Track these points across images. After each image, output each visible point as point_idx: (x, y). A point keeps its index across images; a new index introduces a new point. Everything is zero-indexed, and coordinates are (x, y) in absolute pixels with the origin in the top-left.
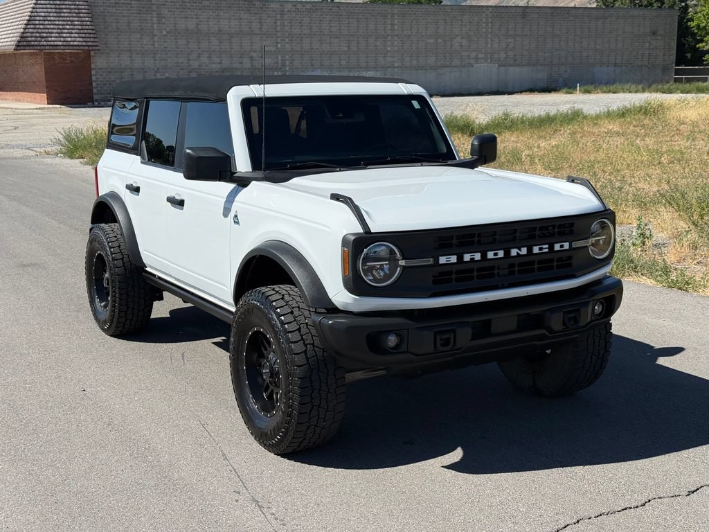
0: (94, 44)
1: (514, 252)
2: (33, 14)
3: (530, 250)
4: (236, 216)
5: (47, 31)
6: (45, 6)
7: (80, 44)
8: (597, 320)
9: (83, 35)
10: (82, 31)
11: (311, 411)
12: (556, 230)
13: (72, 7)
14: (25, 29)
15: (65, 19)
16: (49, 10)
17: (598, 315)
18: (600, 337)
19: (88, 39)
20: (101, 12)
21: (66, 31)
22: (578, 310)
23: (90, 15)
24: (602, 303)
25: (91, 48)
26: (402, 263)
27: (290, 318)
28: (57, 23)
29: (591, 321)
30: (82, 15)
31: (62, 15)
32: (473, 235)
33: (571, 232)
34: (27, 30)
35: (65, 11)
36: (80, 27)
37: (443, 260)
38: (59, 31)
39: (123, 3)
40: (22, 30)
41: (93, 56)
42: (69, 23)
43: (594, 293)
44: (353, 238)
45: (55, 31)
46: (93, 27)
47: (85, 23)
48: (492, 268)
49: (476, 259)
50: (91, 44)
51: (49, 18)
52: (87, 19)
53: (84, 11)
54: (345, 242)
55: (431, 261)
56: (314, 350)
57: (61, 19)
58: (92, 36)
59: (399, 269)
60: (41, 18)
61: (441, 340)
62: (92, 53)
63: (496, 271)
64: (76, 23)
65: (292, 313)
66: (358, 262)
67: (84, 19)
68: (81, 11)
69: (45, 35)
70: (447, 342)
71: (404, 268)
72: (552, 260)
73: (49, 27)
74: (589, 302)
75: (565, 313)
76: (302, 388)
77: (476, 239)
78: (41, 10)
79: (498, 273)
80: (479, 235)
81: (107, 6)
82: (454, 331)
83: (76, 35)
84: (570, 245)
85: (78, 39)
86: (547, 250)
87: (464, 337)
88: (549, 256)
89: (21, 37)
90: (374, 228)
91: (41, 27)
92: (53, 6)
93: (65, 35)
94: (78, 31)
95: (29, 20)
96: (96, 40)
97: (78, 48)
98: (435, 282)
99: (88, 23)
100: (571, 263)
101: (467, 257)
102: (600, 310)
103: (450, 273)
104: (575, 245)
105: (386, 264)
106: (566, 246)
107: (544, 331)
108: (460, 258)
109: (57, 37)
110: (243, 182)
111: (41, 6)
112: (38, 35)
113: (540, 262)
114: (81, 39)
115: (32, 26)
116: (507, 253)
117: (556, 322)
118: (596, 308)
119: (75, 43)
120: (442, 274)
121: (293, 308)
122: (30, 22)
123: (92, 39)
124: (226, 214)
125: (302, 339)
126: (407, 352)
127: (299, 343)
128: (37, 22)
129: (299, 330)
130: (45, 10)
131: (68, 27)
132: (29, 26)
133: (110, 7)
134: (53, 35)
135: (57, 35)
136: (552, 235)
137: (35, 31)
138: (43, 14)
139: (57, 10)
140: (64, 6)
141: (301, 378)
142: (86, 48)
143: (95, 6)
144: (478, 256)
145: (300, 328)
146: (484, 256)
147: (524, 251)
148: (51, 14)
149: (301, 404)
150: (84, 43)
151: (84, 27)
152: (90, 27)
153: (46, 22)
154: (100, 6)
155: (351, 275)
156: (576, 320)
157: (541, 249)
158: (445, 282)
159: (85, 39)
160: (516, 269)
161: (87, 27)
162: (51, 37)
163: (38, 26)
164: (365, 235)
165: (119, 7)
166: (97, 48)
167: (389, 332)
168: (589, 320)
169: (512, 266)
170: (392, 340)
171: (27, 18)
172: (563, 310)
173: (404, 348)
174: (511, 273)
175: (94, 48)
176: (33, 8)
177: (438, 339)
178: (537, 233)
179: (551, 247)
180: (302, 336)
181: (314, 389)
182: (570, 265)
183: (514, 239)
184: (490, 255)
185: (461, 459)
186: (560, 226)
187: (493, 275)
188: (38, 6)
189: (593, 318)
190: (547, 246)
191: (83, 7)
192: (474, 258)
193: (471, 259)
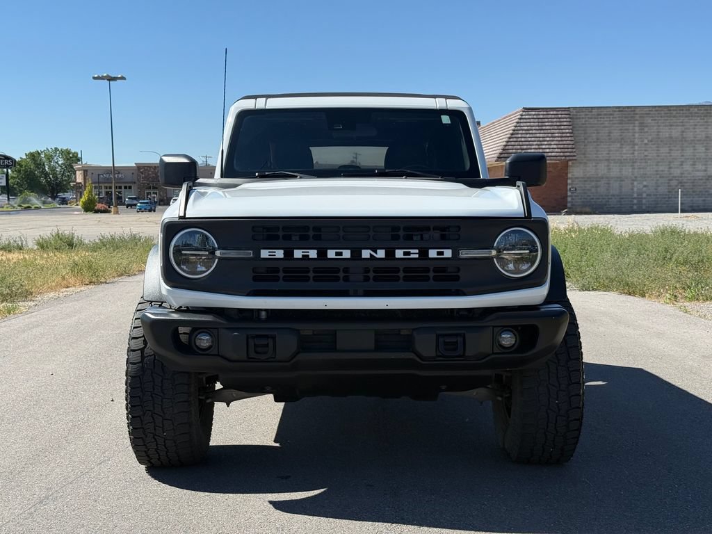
0: (572, 154)
1: (366, 254)
2: (516, 128)
3: (390, 254)
5: (527, 143)
6: (528, 120)
7: (558, 154)
8: (504, 354)
9: (562, 146)
10: (561, 143)
13: (555, 120)
14: (507, 142)
15: (546, 131)
16: (532, 124)
17: (508, 348)
19: (566, 150)
20: (583, 124)
21: (546, 143)
22: (462, 335)
23: (570, 127)
25: (568, 158)
26: (219, 253)
28: (538, 135)
29: (494, 353)
30: (562, 127)
31: (544, 128)
32: (306, 228)
33: (457, 237)
34: (509, 143)
35: (547, 124)
36: (559, 139)
37: (265, 254)
38: (539, 143)
39: (605, 115)
40: (504, 143)
41: (572, 166)
42: (550, 135)
44: (165, 222)
45: (535, 143)
46: (572, 139)
47: (564, 135)
48: (335, 270)
49: (310, 257)
50: (568, 154)
51: (531, 132)
52: (567, 131)
53: (565, 123)
55: (250, 254)
57: (542, 131)
58: (570, 146)
59: (217, 260)
60: (524, 132)
61: (254, 345)
62: (570, 163)
63: (341, 274)
64: (557, 135)
66: (169, 248)
67: (564, 131)
68: (562, 123)
69: (525, 147)
71: (221, 259)
72: (425, 270)
73: (529, 139)
77: (311, 233)
78: (525, 124)
79: (345, 277)
80: (316, 229)
81: (589, 118)
82: (274, 338)
83: (555, 146)
84: (455, 254)
85: (556, 150)
86: (417, 256)
87: (286, 346)
88: (423, 263)
89: (503, 150)
91: (523, 139)
92: (536, 120)
93: (544, 147)
94: (557, 142)
95: (512, 134)
96: (574, 150)
97: (555, 158)
98: (256, 279)
99: (568, 135)
100: (458, 276)
101: (298, 254)
102: (513, 342)
103: (276, 270)
104: (462, 254)
106: (448, 253)
107: (411, 356)
108: (289, 254)
109: (537, 149)
111: (525, 120)
112: (519, 147)
113: (407, 270)
114: (559, 150)
115: (515, 139)
116: (356, 254)
119: (553, 154)
122: (514, 136)
123: (570, 150)
128: (520, 136)
130: (528, 124)
131: (548, 139)
132: (511, 140)
133: (591, 118)
134: (533, 147)
135: (537, 147)
137: (517, 143)
138: (526, 128)
139: (540, 124)
140: (546, 120)
142: (563, 158)
143: (577, 118)
144: (313, 254)
146: (322, 254)
147: (381, 254)
148: (534, 128)
150: (562, 154)
151: (563, 139)
152: (570, 138)
153: (528, 135)
154: (583, 118)
157: (407, 253)
159: (563, 150)
160: (371, 275)
161: (567, 139)
162: (531, 149)
163: (519, 139)
164: (178, 220)
165: (601, 118)
166: (574, 158)
168: (486, 350)
169: (365, 270)
170: (205, 340)
171: (511, 132)
172: (438, 332)
173: (214, 351)
175: (571, 158)
176: (518, 123)
178: (401, 233)
179: (423, 253)
182: (457, 278)
183: (367, 238)
184: (331, 254)
187: (336, 279)
188: (522, 121)
189: (499, 351)
190: (417, 251)
191: (565, 120)
192: (308, 256)
193: (303, 256)
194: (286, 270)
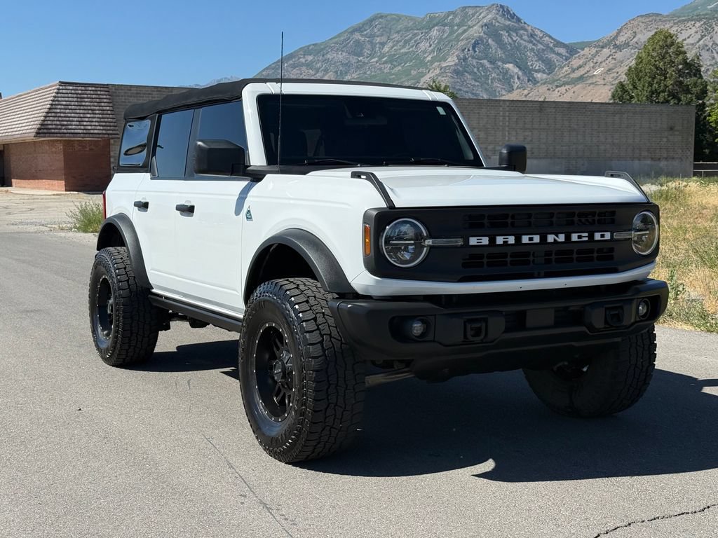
0: (114, 132)
1: (551, 238)
2: (54, 103)
3: (568, 237)
4: (249, 212)
5: (68, 119)
6: (66, 95)
7: (100, 132)
8: (642, 321)
9: (104, 124)
10: (102, 120)
11: (326, 409)
12: (596, 218)
13: (94, 96)
14: (45, 117)
15: (85, 108)
16: (70, 99)
17: (643, 316)
18: (644, 348)
19: (109, 128)
20: (123, 102)
21: (87, 119)
22: (621, 308)
23: (111, 105)
24: (646, 303)
25: (110, 136)
26: (429, 242)
27: (305, 306)
28: (78, 111)
29: (636, 322)
30: (103, 104)
31: (84, 104)
32: (506, 216)
33: (613, 221)
34: (48, 118)
35: (86, 100)
36: (100, 116)
37: (473, 241)
38: (80, 119)
39: (144, 94)
40: (42, 118)
41: (114, 145)
42: (90, 112)
43: (638, 291)
44: (375, 213)
45: (75, 119)
46: (114, 116)
47: (105, 112)
48: (527, 254)
49: (509, 243)
50: (111, 132)
51: (70, 107)
52: (108, 108)
53: (105, 100)
54: (366, 217)
55: (460, 242)
56: (331, 340)
57: (82, 107)
58: (112, 124)
59: (425, 249)
60: (62, 107)
61: (472, 329)
62: (112, 141)
63: (531, 258)
64: (97, 112)
65: (307, 302)
66: (380, 240)
67: (105, 108)
68: (102, 100)
69: (65, 123)
70: (477, 332)
71: (431, 247)
72: (591, 251)
73: (69, 115)
74: (632, 300)
75: (606, 309)
76: (317, 382)
77: (509, 221)
78: (62, 99)
79: (534, 260)
80: (513, 217)
81: (128, 96)
82: (486, 321)
83: (97, 124)
84: (612, 236)
85: (99, 127)
86: (586, 239)
87: (496, 327)
88: (590, 246)
89: (42, 125)
90: (399, 203)
91: (62, 115)
92: (75, 96)
93: (85, 123)
94: (98, 120)
95: (50, 109)
96: (116, 128)
97: (97, 136)
98: (465, 265)
99: (109, 112)
100: (612, 255)
101: (500, 240)
102: (645, 311)
103: (481, 256)
104: (617, 236)
105: (411, 244)
106: (608, 236)
107: (584, 329)
108: (492, 240)
109: (78, 125)
110: (257, 177)
111: (62, 95)
112: (58, 123)
113: (579, 252)
114: (101, 128)
115: (53, 114)
116: (543, 239)
117: (597, 318)
118: (640, 308)
119: (96, 131)
120: (472, 256)
121: (308, 297)
122: (51, 111)
123: (112, 128)
124: (238, 212)
125: (318, 329)
126: (434, 341)
127: (314, 333)
128: (58, 111)
129: (315, 319)
130: (67, 99)
131: (89, 116)
132: (50, 115)
133: (131, 97)
134: (74, 123)
135: (78, 123)
136: (593, 223)
137: (56, 119)
138: (64, 103)
139: (79, 99)
140: (85, 96)
141: (317, 371)
142: (106, 136)
143: (117, 96)
144: (511, 240)
145: (316, 317)
146: (518, 239)
147: (562, 238)
148: (73, 103)
149: (315, 400)
150: (104, 132)
151: (104, 116)
152: (111, 116)
153: (67, 111)
154: (122, 96)
155: (373, 254)
156: (619, 318)
157: (580, 237)
158: (475, 267)
159: (105, 128)
160: (553, 257)
161: (108, 116)
162: (72, 125)
163: (59, 115)
164: (388, 210)
165: (140, 97)
166: (117, 136)
167: (413, 318)
168: (633, 321)
169: (548, 253)
170: (417, 328)
171: (49, 106)
172: (605, 306)
173: (430, 337)
174: (548, 261)
175: (114, 136)
176: (55, 97)
177: (469, 326)
178: (576, 219)
179: (591, 236)
180: (318, 325)
181: (330, 384)
182: (611, 258)
183: (551, 224)
184: (525, 239)
185: (493, 469)
186: (600, 214)
187: (527, 263)
188: (59, 95)
189: (638, 319)
190: (587, 234)
191: (105, 97)
192: (507, 242)
193: (504, 242)
194: (489, 256)
